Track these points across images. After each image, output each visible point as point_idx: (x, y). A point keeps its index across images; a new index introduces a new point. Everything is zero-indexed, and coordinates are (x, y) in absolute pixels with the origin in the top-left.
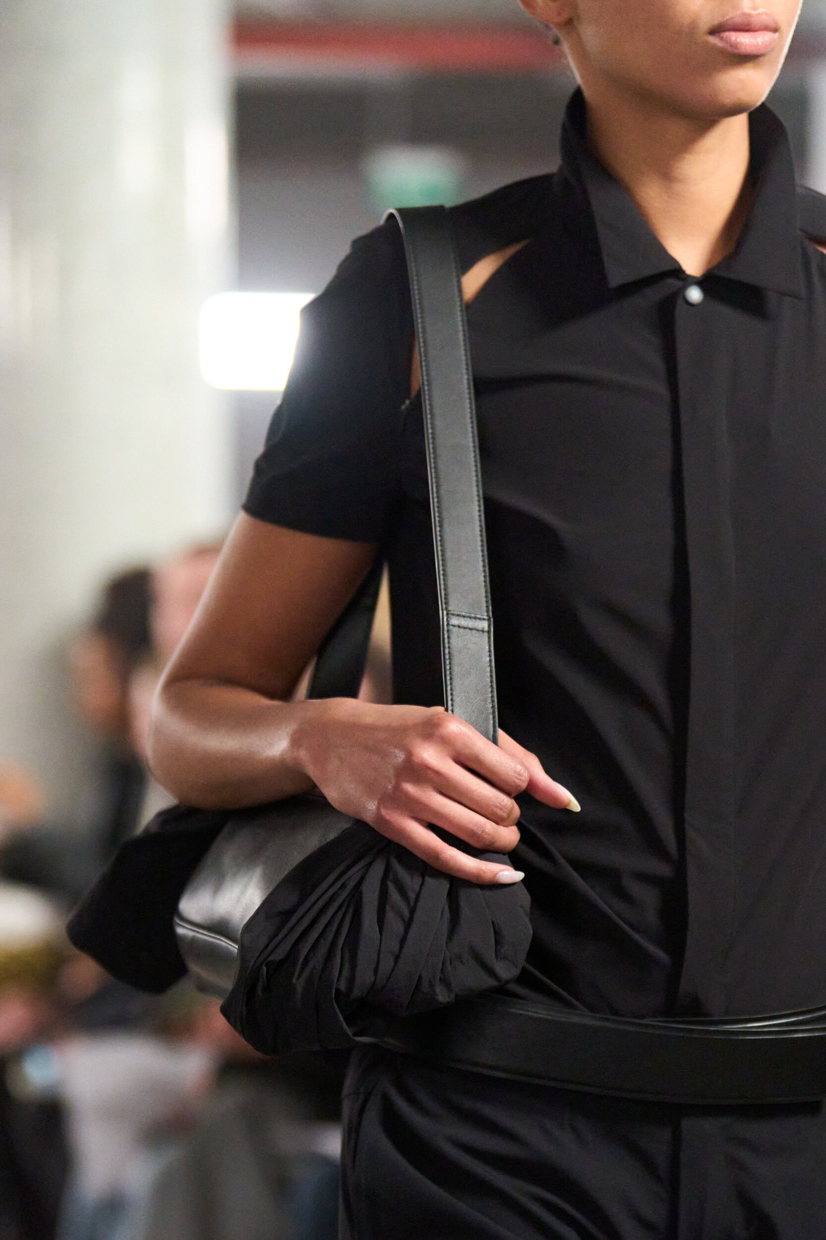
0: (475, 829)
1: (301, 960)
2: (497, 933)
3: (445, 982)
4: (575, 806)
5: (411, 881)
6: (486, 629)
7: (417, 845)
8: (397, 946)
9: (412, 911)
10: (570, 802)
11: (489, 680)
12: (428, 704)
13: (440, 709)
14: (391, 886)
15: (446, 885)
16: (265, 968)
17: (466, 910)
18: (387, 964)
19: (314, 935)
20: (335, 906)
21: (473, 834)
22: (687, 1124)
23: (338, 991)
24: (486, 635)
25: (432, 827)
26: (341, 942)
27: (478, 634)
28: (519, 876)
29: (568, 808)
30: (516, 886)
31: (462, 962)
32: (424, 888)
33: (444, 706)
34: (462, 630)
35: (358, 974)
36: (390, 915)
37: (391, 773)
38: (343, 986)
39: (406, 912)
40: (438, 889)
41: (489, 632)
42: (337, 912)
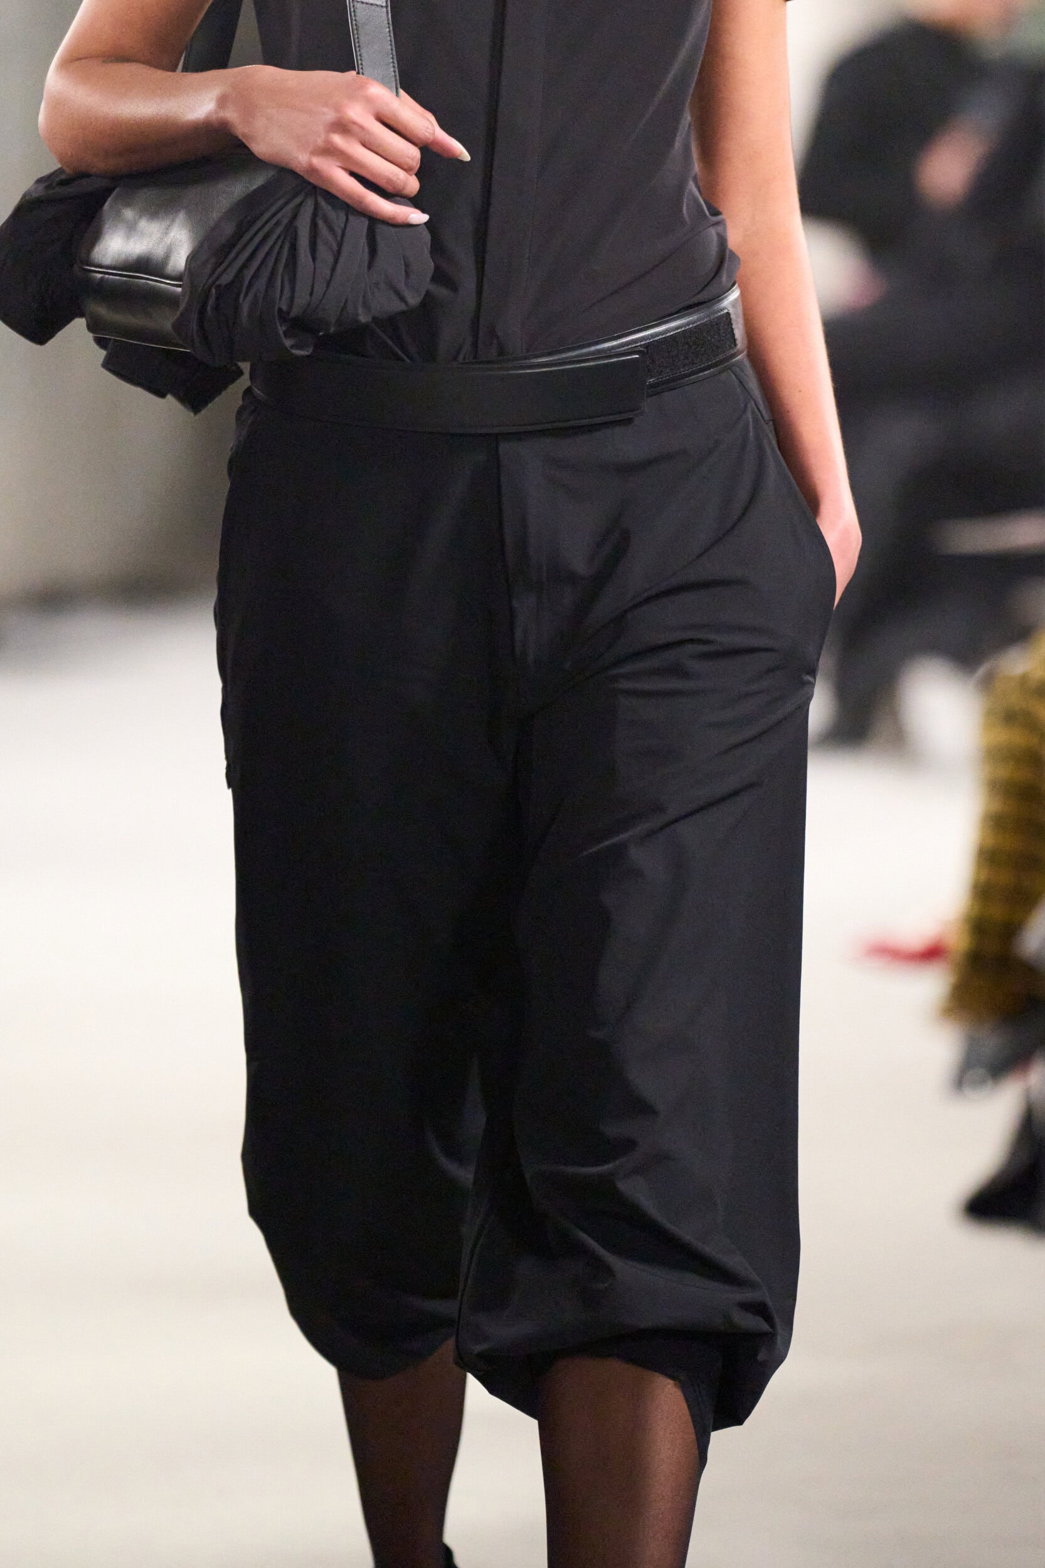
0: (391, 176)
1: (246, 283)
2: (407, 265)
3: (366, 305)
4: (466, 156)
5: (338, 218)
6: (384, 4)
7: (343, 191)
8: (329, 272)
9: (340, 245)
10: (461, 153)
11: (390, 47)
12: (342, 70)
13: (353, 73)
14: (321, 223)
15: (366, 223)
16: (213, 291)
17: (381, 244)
18: (319, 288)
19: (255, 264)
20: (274, 237)
21: (389, 181)
22: (504, 447)
23: (280, 310)
24: (385, 9)
25: (353, 174)
26: (281, 269)
27: (378, 9)
28: (425, 218)
29: (460, 158)
30: (421, 226)
31: (379, 289)
32: (349, 225)
33: (355, 70)
34: (364, 5)
35: (297, 294)
36: (321, 248)
37: (321, 129)
38: (284, 308)
39: (335, 247)
40: (360, 226)
41: (387, 7)
42: (275, 243)
